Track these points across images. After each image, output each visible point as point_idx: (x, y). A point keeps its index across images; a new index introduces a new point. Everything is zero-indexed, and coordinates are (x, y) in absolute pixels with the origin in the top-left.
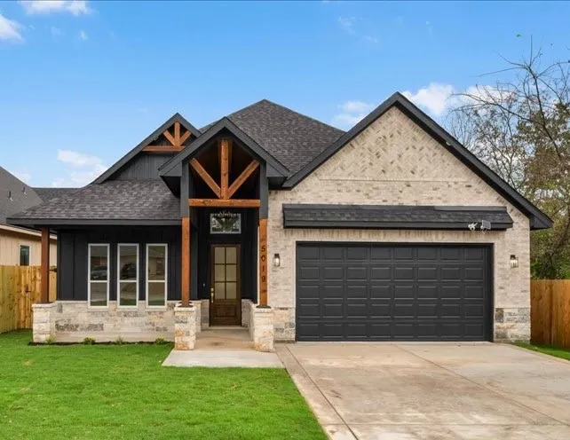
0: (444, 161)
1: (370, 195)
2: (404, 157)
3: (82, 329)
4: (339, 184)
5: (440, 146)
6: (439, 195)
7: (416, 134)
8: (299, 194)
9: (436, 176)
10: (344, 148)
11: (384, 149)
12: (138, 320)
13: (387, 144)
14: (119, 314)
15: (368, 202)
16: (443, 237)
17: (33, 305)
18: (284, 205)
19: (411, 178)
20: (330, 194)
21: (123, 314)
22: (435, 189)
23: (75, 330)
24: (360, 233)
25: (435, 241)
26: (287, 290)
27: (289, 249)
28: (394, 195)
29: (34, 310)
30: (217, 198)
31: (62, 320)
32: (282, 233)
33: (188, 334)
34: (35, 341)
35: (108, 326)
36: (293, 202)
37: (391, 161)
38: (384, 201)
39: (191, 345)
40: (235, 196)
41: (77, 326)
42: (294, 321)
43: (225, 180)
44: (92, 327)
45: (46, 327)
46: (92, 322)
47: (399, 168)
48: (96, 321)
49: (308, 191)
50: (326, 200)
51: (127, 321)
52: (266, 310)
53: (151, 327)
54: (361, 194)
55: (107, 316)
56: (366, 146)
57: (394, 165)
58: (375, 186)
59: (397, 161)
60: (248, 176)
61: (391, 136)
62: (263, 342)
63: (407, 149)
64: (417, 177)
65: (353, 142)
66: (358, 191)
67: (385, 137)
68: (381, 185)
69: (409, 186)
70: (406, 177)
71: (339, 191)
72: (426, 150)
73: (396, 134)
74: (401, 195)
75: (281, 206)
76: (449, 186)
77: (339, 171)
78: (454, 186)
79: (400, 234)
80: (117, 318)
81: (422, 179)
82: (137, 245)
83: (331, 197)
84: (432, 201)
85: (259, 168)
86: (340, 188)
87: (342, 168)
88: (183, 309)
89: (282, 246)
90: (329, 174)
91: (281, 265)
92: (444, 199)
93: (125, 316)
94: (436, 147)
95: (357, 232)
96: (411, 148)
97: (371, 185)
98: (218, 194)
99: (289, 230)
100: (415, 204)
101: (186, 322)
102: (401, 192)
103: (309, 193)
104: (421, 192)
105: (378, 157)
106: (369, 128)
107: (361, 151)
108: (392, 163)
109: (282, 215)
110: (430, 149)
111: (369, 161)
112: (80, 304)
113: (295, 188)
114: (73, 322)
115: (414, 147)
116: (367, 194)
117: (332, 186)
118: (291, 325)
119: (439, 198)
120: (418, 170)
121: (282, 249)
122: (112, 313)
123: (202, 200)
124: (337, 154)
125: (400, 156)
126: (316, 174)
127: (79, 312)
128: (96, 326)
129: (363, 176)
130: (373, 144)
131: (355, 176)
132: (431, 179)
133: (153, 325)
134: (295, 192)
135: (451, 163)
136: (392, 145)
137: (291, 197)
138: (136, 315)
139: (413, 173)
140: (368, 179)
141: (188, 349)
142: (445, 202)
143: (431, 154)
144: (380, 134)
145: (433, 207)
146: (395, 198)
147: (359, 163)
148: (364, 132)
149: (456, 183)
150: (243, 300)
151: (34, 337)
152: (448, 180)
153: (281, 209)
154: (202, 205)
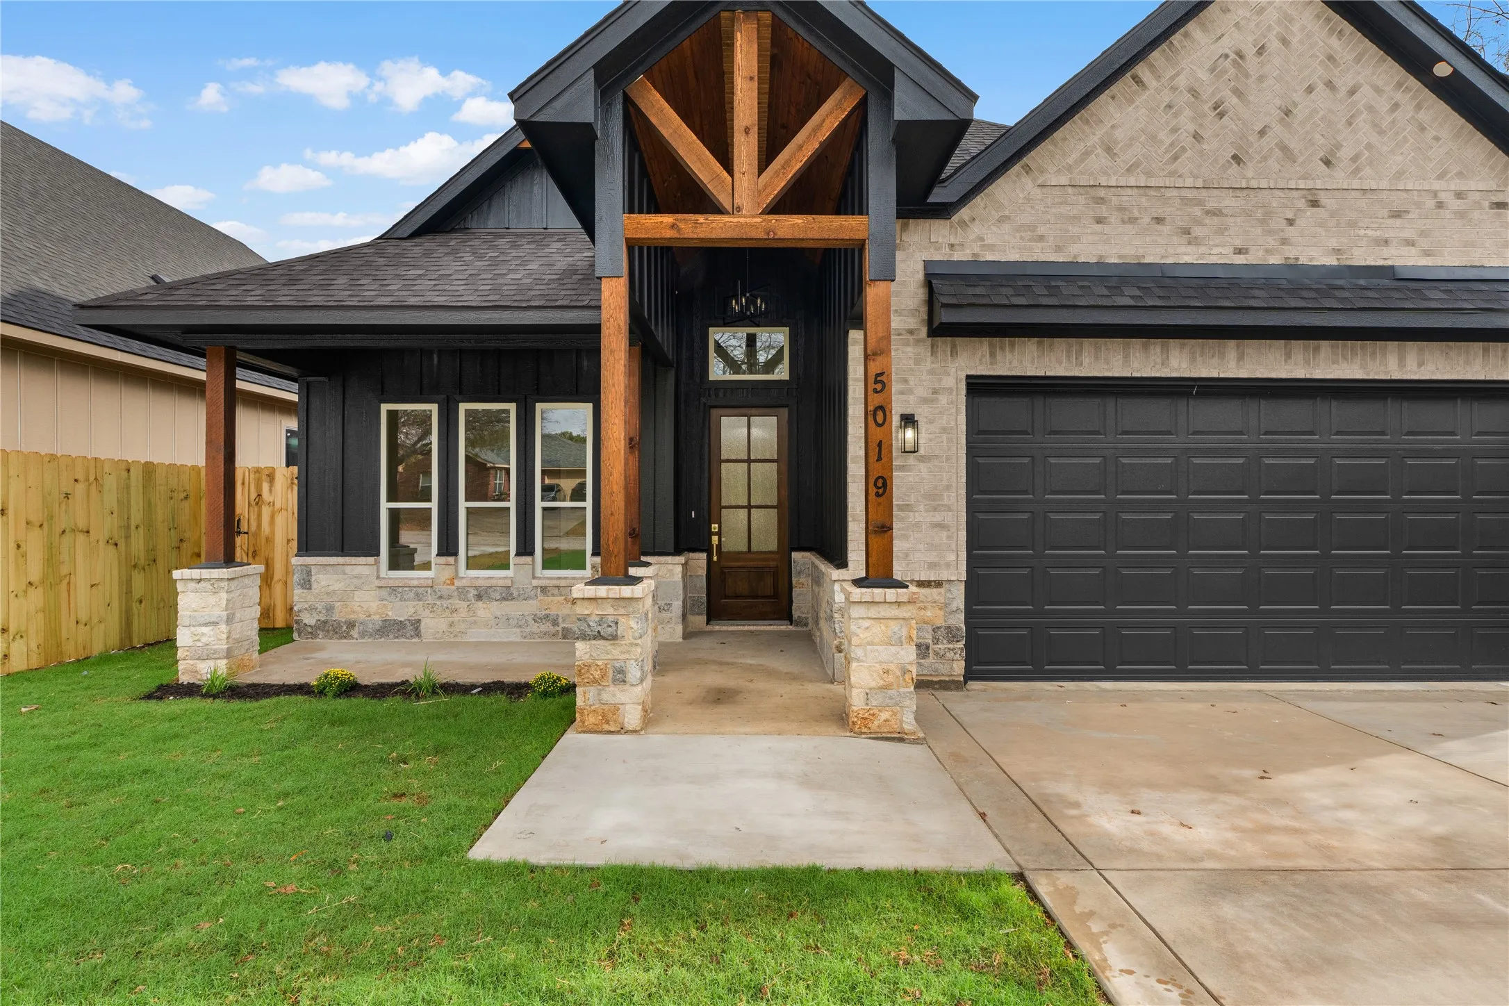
0: (1422, 129)
1: (1198, 231)
2: (1300, 113)
3: (363, 634)
4: (1102, 200)
5: (1412, 81)
6: (1406, 234)
7: (1334, 42)
8: (976, 230)
9: (1399, 175)
10: (1114, 89)
11: (1237, 92)
12: (513, 609)
13: (1247, 76)
14: (462, 592)
15: (1187, 255)
16: (1420, 365)
17: (176, 574)
18: (927, 263)
19: (1321, 179)
20: (1074, 230)
21: (473, 592)
22: (1397, 214)
23: (347, 636)
24: (1166, 350)
25: (1397, 375)
26: (941, 526)
27: (943, 400)
28: (1270, 232)
29: (180, 587)
30: (718, 210)
31: (312, 609)
32: (924, 350)
33: (620, 677)
34: (184, 679)
35: (432, 625)
36: (957, 256)
37: (1258, 127)
38: (1239, 251)
39: (632, 717)
40: (781, 206)
41: (351, 625)
42: (959, 620)
43: (745, 148)
44: (390, 629)
45: (216, 638)
46: (391, 615)
47: (1284, 148)
48: (401, 611)
49: (1003, 220)
50: (1058, 249)
51: (485, 610)
52: (891, 594)
53: (547, 627)
54: (1166, 229)
55: (430, 599)
56: (1182, 81)
57: (1269, 141)
58: (1211, 204)
59: (1277, 129)
60: (824, 134)
61: (1261, 51)
62: (882, 708)
63: (1310, 90)
64: (1340, 177)
65: (1141, 70)
66: (1159, 220)
67: (1240, 55)
68: (1228, 202)
69: (1315, 204)
70: (1305, 177)
71: (1099, 221)
72: (1366, 91)
73: (1274, 45)
74: (1291, 232)
75: (920, 267)
76: (1440, 205)
77: (1099, 160)
78: (1454, 204)
79: (1288, 356)
80: (456, 603)
81: (1356, 184)
82: (512, 407)
83: (1077, 239)
84: (1386, 252)
85: (862, 105)
86: (1103, 211)
87: (1108, 150)
88: (602, 591)
89: (921, 392)
90: (1070, 168)
91: (922, 451)
92: (1424, 244)
93: (479, 597)
94: (1399, 85)
95: (1156, 346)
96: (1321, 87)
97: (1200, 203)
98: (724, 199)
99: (944, 343)
100: (1331, 261)
101: (614, 637)
102: (1291, 222)
103: (1006, 227)
104: (1353, 224)
105: (1221, 115)
106: (1191, 26)
107: (1166, 97)
108: (1262, 133)
109: (922, 294)
110: (1378, 90)
111: (1191, 127)
112: (359, 566)
113: (964, 213)
114: (339, 615)
115: (1330, 85)
116: (1187, 232)
117: (1079, 204)
118: (951, 634)
119: (1410, 243)
120: (1345, 153)
121: (925, 401)
122: (445, 590)
123: (667, 219)
124: (1092, 106)
125: (1288, 113)
126: (1028, 170)
127: (357, 588)
128: (401, 625)
129: (1171, 174)
130: (1203, 75)
131: (1149, 174)
132: (1384, 184)
133: (555, 623)
134: (963, 224)
135: (1445, 134)
136: (1261, 78)
137: (953, 240)
138: (507, 594)
139: (1327, 163)
140: (1189, 182)
141: (622, 730)
142: (1427, 253)
143: (1383, 106)
144: (1226, 45)
145: (1392, 268)
146: (1271, 242)
147: (1162, 135)
148: (1176, 38)
149: (1459, 195)
150: (795, 555)
151: (181, 666)
152: (1437, 185)
153: (920, 276)
154: (669, 234)
